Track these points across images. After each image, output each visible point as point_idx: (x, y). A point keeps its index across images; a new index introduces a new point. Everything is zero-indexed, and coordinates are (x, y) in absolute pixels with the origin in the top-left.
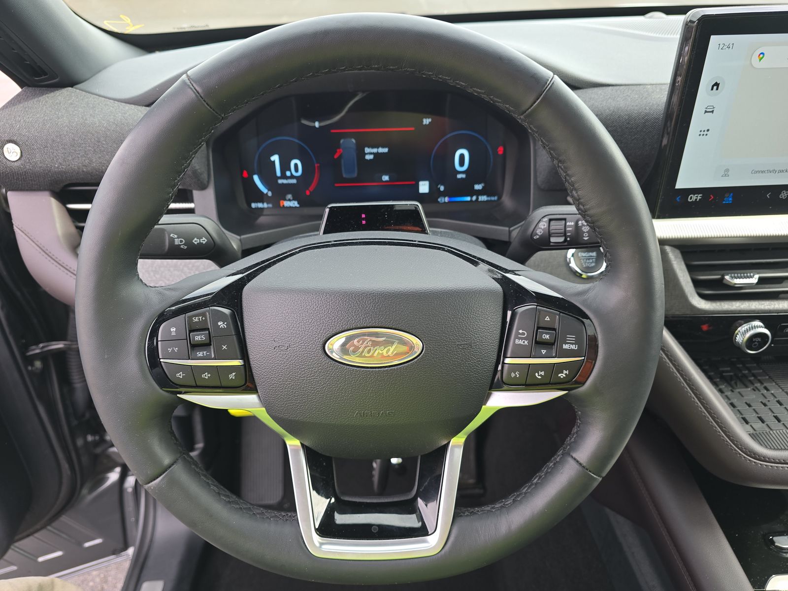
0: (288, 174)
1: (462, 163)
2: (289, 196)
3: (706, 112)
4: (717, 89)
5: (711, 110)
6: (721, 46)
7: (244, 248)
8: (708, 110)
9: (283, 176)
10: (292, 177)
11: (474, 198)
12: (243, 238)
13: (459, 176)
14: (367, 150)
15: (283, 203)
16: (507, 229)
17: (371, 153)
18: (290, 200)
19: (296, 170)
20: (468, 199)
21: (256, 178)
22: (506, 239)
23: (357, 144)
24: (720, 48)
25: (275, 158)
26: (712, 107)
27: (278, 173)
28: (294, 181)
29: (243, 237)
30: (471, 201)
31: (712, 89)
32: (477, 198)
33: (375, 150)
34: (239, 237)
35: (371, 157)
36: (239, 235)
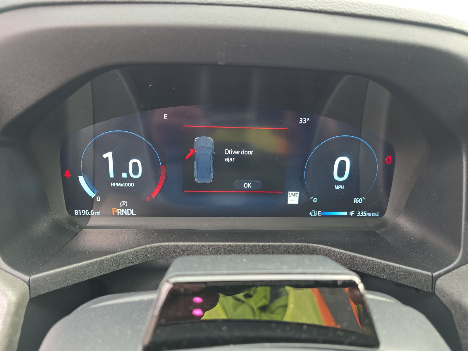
0: (124, 175)
1: (341, 173)
2: (124, 203)
7: (33, 296)
9: (118, 178)
10: (129, 179)
11: (352, 213)
12: (35, 279)
13: (337, 187)
14: (228, 152)
15: (115, 210)
16: (430, 274)
17: (231, 156)
18: (124, 208)
19: (135, 172)
20: (345, 214)
21: (81, 179)
22: (427, 288)
23: (216, 144)
25: (109, 155)
27: (112, 175)
28: (132, 185)
29: (33, 277)
30: (348, 216)
32: (356, 214)
33: (237, 152)
34: (27, 278)
35: (232, 160)
36: (29, 274)
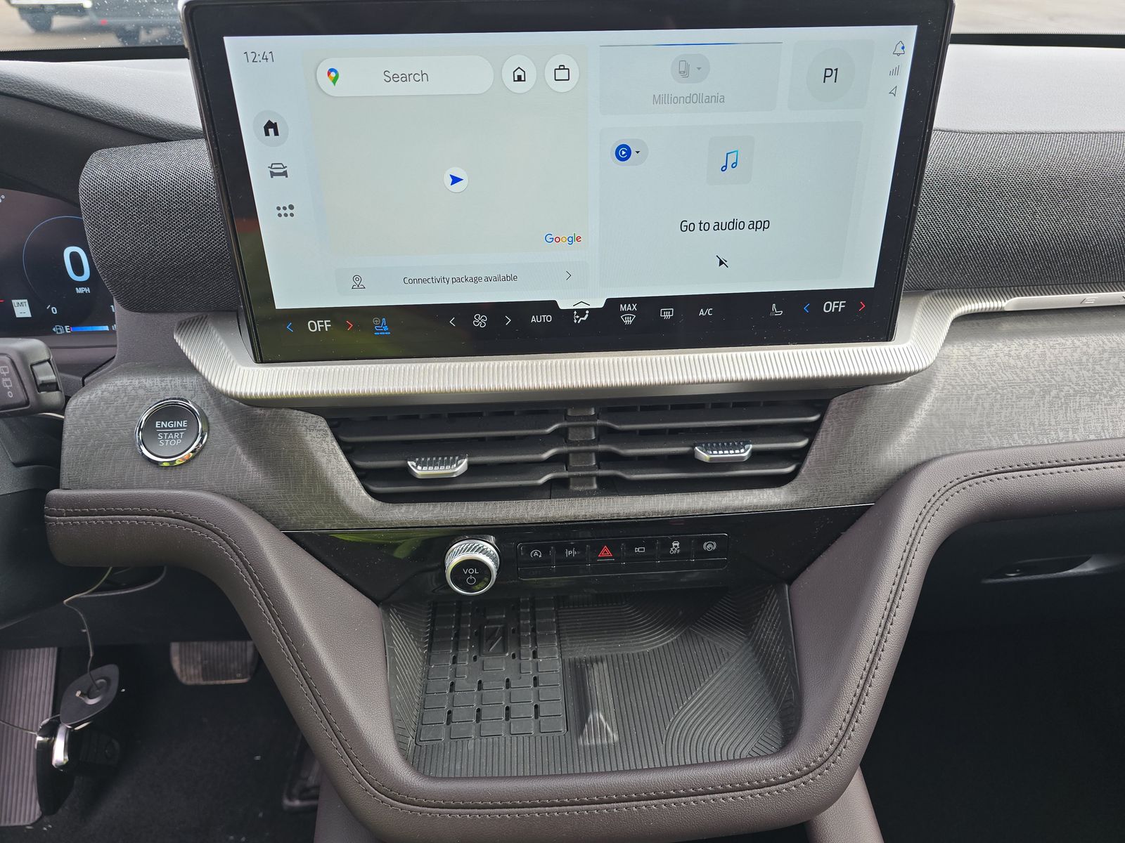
1: (78, 269)
3: (273, 174)
4: (276, 133)
5: (281, 171)
6: (251, 57)
8: (275, 171)
13: (80, 290)
20: (106, 328)
24: (251, 60)
26: (281, 166)
30: (111, 330)
31: (267, 134)
